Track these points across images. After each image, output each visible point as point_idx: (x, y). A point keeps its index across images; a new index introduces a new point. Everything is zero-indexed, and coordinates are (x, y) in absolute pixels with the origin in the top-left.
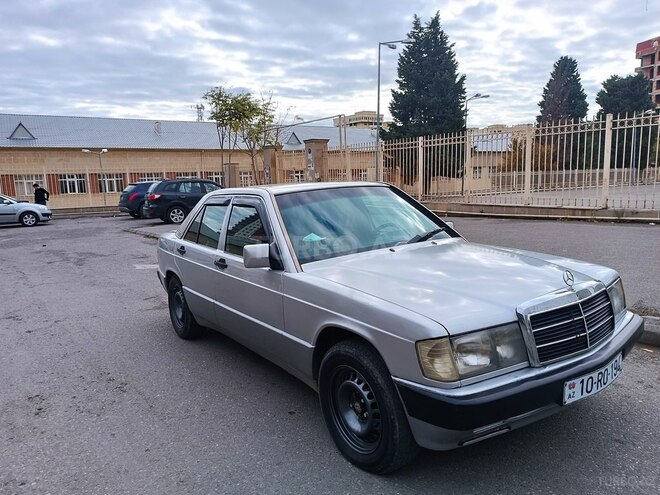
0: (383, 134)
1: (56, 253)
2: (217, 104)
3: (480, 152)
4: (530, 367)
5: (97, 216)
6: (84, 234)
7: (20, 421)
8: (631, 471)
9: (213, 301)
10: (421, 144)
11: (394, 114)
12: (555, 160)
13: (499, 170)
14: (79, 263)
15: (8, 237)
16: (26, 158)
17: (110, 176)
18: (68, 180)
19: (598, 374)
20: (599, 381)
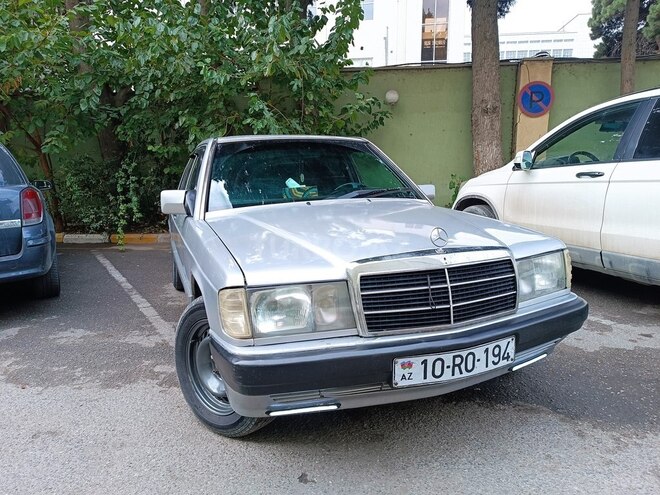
4: (358, 336)
19: (454, 357)
20: (454, 365)
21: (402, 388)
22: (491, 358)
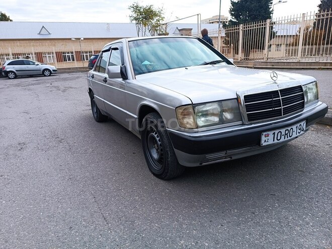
0: (225, 26)
1: (55, 87)
2: (136, 12)
3: (279, 36)
4: (243, 124)
5: (79, 71)
6: (71, 79)
7: (11, 152)
8: (302, 185)
9: (103, 100)
10: (241, 28)
11: (232, 15)
12: (324, 39)
13: (290, 46)
14: (64, 91)
15: (37, 80)
16: (47, 44)
17: (86, 52)
18: (67, 55)
19: (286, 130)
20: (285, 134)
21: (265, 146)
22: (298, 131)
